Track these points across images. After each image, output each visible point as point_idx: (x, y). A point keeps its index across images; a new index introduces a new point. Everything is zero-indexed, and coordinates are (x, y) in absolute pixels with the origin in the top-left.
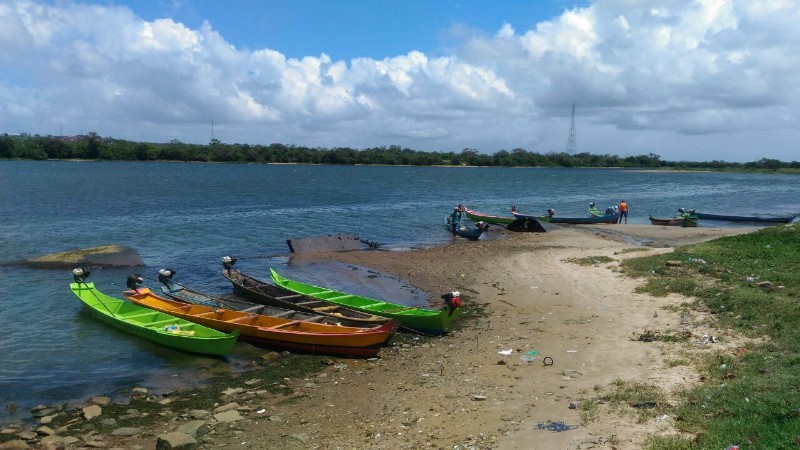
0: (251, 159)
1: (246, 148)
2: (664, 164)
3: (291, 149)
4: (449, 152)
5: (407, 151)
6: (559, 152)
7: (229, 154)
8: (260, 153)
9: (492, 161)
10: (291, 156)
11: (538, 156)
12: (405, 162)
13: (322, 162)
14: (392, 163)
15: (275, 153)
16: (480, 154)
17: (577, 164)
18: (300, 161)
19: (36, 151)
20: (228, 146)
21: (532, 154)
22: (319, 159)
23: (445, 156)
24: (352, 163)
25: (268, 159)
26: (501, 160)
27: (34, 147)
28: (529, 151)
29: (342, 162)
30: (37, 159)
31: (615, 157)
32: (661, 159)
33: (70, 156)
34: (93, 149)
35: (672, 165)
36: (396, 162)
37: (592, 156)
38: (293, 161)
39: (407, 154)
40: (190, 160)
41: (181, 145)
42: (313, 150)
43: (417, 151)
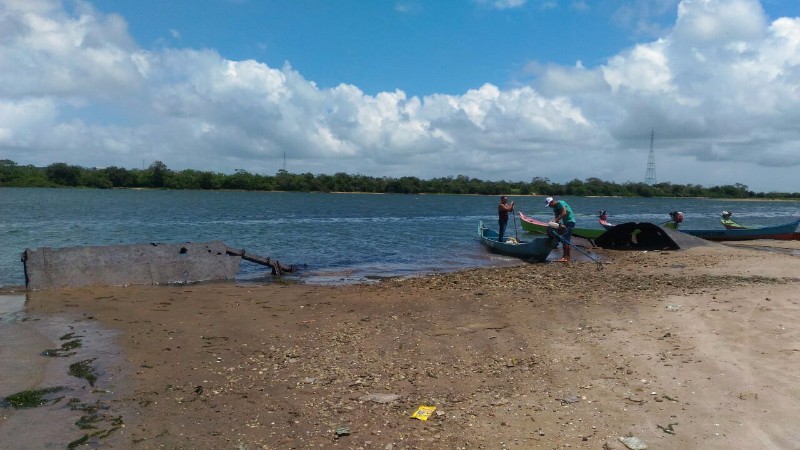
0: (314, 188)
1: (309, 177)
2: (751, 195)
3: (356, 178)
4: (518, 182)
5: (475, 180)
6: (637, 182)
7: (293, 183)
8: (324, 182)
9: (564, 190)
10: (354, 185)
11: (614, 185)
12: (472, 191)
13: (386, 191)
14: (458, 192)
15: (339, 182)
16: (550, 183)
17: (658, 195)
18: (364, 190)
19: (101, 180)
20: (294, 176)
21: (607, 183)
22: (383, 189)
23: (514, 186)
24: (416, 192)
25: (331, 188)
26: (575, 189)
27: (100, 176)
28: (604, 180)
29: (406, 191)
30: (103, 187)
31: (698, 187)
32: (749, 190)
33: (136, 185)
34: (158, 178)
35: (761, 196)
36: (462, 191)
37: (674, 186)
38: (356, 190)
39: (475, 184)
40: (253, 189)
41: (247, 175)
42: (378, 179)
43: (485, 181)
